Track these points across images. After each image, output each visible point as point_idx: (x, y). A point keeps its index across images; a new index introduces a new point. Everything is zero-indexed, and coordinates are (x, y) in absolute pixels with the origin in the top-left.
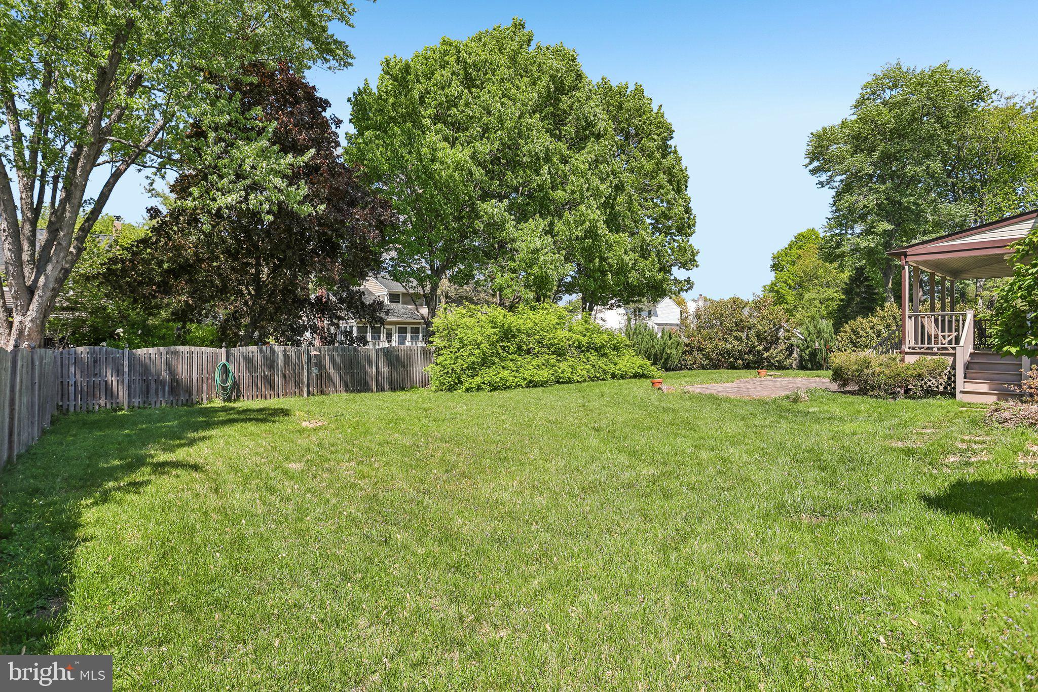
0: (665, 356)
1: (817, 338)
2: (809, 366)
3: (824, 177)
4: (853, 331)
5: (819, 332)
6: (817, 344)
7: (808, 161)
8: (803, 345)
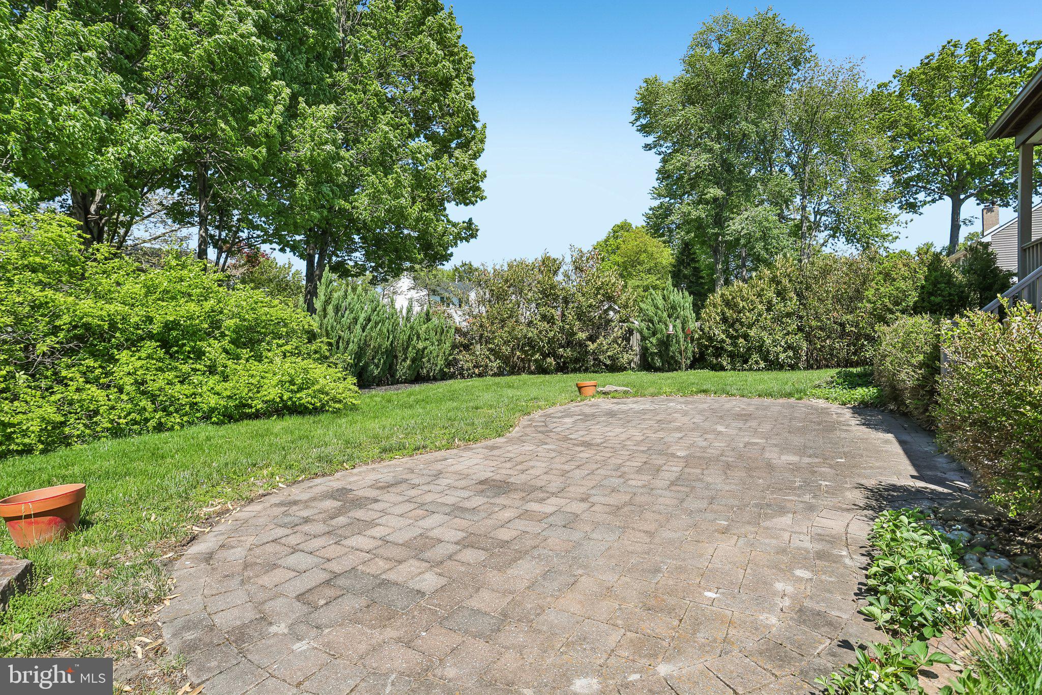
0: (411, 353)
1: (669, 316)
2: (658, 363)
3: (650, 139)
4: (727, 304)
5: (674, 308)
6: (671, 328)
7: (634, 117)
8: (648, 329)
